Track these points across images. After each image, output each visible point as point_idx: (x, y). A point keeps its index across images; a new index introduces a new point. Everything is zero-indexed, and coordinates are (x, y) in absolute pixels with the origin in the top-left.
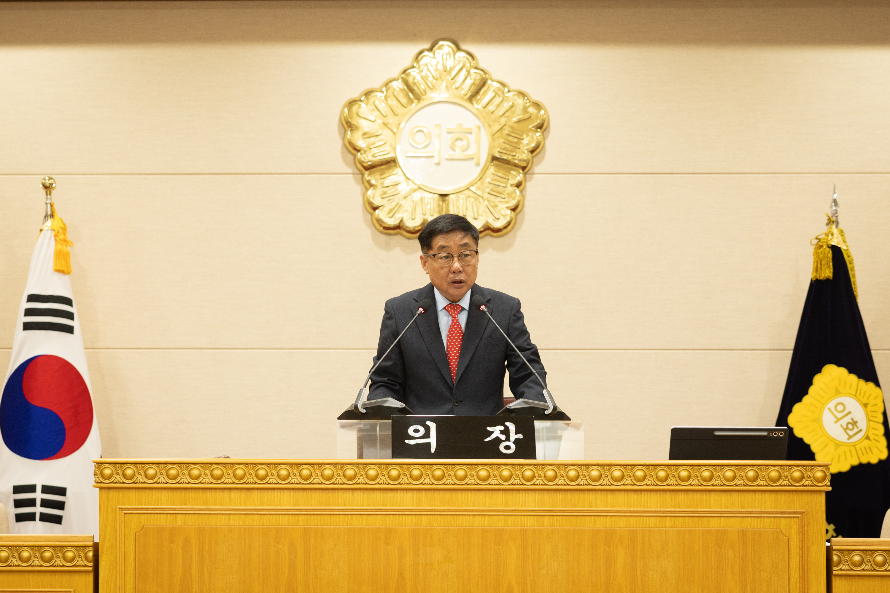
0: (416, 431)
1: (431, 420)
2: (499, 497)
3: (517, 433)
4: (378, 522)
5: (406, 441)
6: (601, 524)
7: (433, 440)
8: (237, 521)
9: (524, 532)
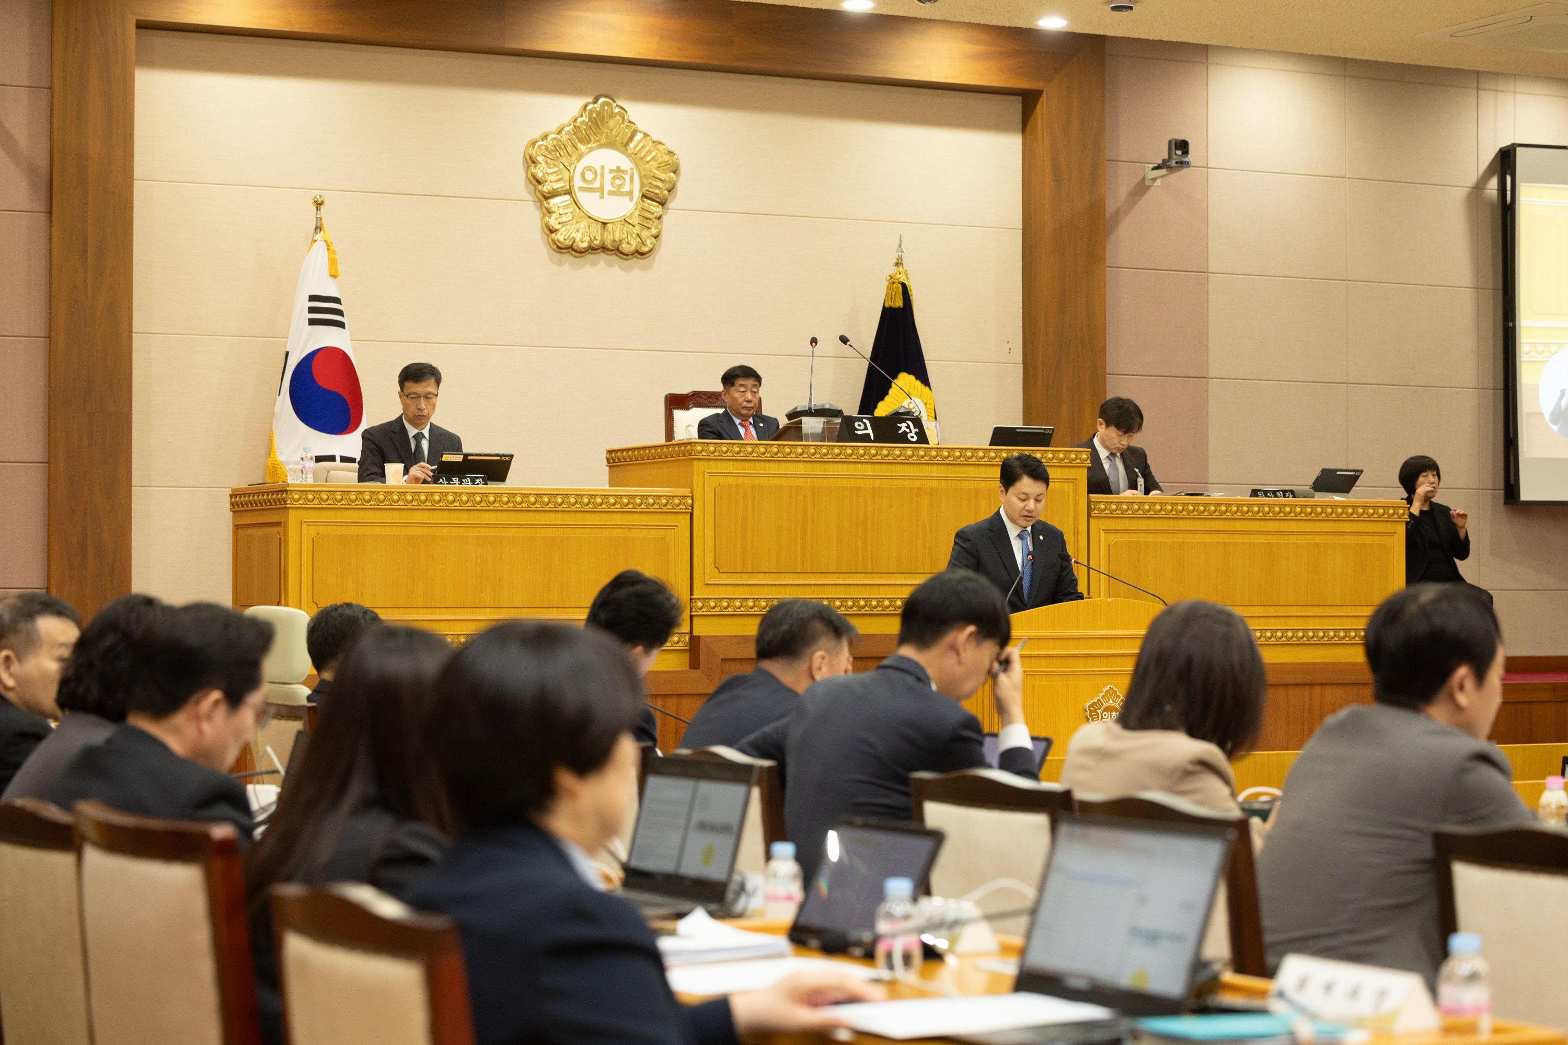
0: (859, 425)
1: (865, 418)
2: (918, 468)
3: (915, 428)
4: (852, 483)
5: (856, 432)
6: (973, 485)
7: (870, 431)
8: (773, 481)
9: (932, 489)
